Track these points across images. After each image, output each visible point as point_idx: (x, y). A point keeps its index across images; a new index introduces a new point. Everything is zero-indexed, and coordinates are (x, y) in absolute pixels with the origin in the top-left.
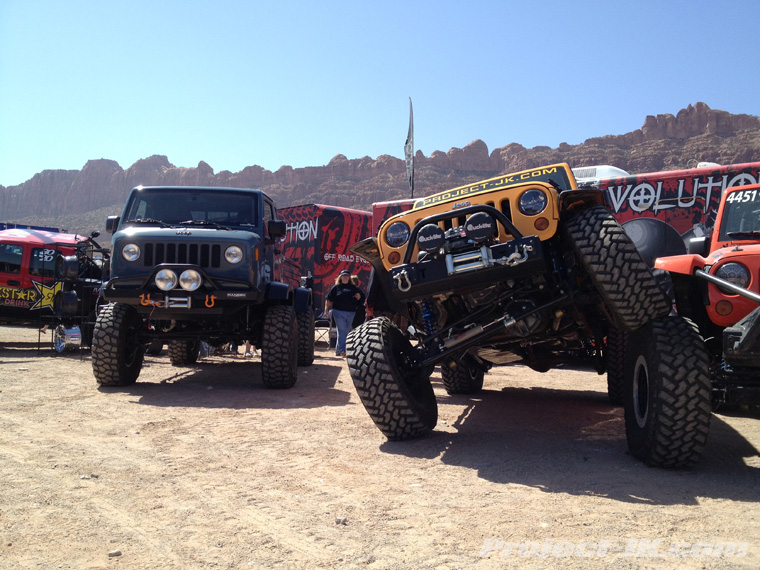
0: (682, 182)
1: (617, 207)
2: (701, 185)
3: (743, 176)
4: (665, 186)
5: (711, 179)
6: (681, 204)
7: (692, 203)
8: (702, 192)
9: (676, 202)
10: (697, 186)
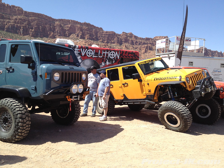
0: (99, 51)
1: (83, 55)
2: (104, 53)
3: (113, 52)
4: (96, 51)
5: (106, 51)
6: (99, 56)
7: (102, 57)
8: (104, 54)
9: (98, 56)
10: (103, 52)
